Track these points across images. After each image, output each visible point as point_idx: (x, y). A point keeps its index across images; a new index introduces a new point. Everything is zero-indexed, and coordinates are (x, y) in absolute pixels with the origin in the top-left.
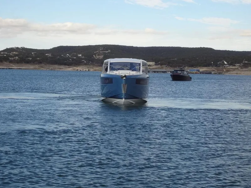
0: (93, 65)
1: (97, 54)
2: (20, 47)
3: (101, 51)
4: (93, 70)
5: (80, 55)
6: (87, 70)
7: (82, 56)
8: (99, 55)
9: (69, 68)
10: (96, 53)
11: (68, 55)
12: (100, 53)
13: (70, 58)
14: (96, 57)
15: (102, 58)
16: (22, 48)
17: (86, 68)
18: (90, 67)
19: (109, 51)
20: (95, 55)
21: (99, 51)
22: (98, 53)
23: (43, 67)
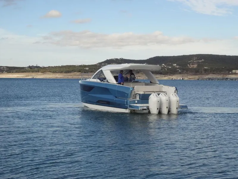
0: (187, 74)
1: (191, 64)
2: (119, 58)
3: (195, 60)
4: (187, 78)
5: (175, 65)
6: (181, 79)
7: (177, 65)
8: (193, 64)
9: (165, 77)
10: (190, 62)
11: (163, 64)
12: (194, 62)
13: (166, 68)
14: (191, 66)
15: (195, 67)
16: (121, 59)
17: (180, 77)
18: (185, 76)
19: (203, 60)
20: (190, 65)
21: (193, 61)
22: (191, 62)
23: (140, 76)
